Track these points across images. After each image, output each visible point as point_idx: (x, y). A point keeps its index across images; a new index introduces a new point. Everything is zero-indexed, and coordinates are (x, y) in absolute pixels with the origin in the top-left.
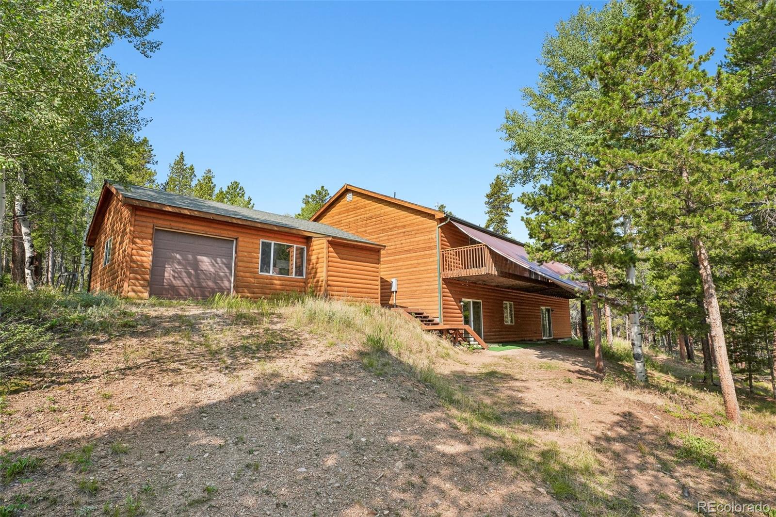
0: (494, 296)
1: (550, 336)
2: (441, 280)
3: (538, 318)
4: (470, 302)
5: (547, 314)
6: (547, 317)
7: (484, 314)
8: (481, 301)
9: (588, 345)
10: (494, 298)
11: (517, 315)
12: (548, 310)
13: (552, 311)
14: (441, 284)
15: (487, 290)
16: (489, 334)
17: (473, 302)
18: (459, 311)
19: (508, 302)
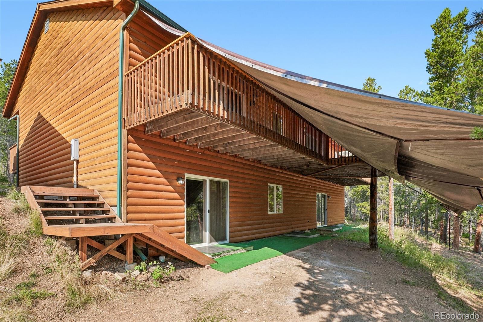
0: (253, 175)
1: (325, 224)
2: (125, 132)
3: (313, 205)
4: (206, 181)
5: (323, 201)
6: (323, 203)
7: (232, 200)
8: (228, 181)
9: (376, 244)
10: (252, 177)
11: (287, 201)
12: (324, 197)
13: (328, 197)
14: (125, 140)
15: (241, 166)
16: (239, 228)
17: (210, 181)
18: (176, 195)
19: (275, 186)
